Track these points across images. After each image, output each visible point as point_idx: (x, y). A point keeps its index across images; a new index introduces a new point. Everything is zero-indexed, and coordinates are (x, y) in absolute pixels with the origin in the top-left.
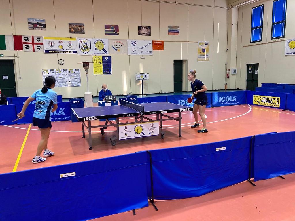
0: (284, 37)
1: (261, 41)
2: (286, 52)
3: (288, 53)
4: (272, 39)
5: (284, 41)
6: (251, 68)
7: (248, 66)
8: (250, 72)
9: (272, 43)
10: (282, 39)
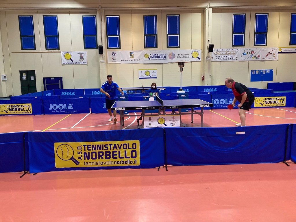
0: (59, 49)
1: (35, 49)
2: (63, 62)
3: (65, 63)
4: (47, 49)
5: (59, 53)
6: (24, 75)
7: (21, 72)
8: (25, 78)
9: (48, 53)
10: (57, 50)
